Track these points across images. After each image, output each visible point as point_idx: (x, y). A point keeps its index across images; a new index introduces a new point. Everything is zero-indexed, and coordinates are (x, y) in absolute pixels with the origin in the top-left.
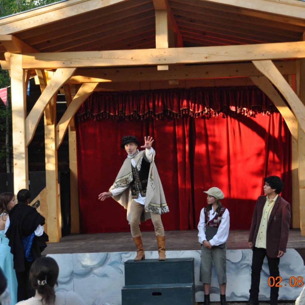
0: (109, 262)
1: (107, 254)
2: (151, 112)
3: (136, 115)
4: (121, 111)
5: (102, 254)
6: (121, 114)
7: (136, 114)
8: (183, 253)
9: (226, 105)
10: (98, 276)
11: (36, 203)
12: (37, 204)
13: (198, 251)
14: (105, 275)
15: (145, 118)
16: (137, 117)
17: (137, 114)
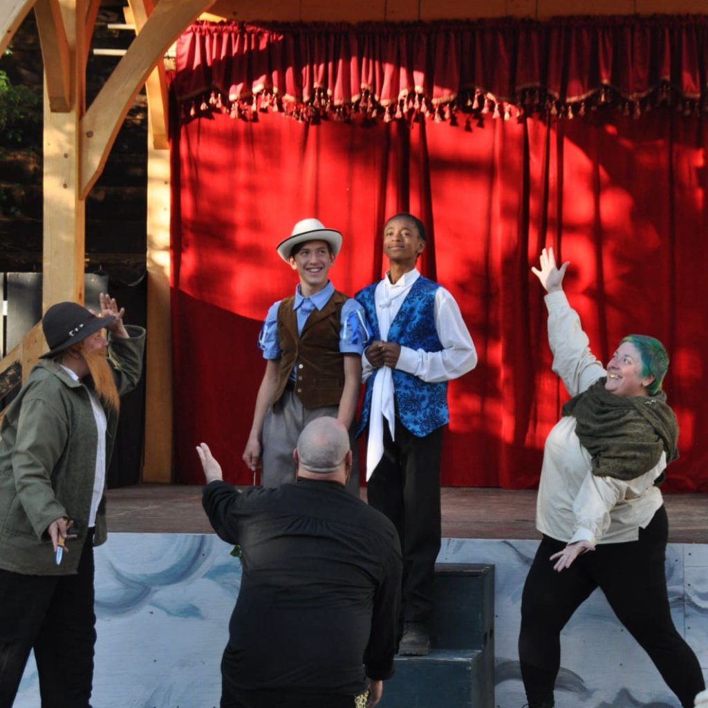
0: (206, 566)
1: (203, 538)
2: (417, 96)
3: (370, 105)
4: (320, 90)
5: (185, 541)
6: (320, 99)
7: (369, 102)
8: (459, 546)
9: (668, 78)
10: (169, 613)
11: (9, 369)
12: (13, 375)
13: (511, 541)
14: (191, 611)
15: (398, 115)
16: (372, 109)
17: (373, 100)
